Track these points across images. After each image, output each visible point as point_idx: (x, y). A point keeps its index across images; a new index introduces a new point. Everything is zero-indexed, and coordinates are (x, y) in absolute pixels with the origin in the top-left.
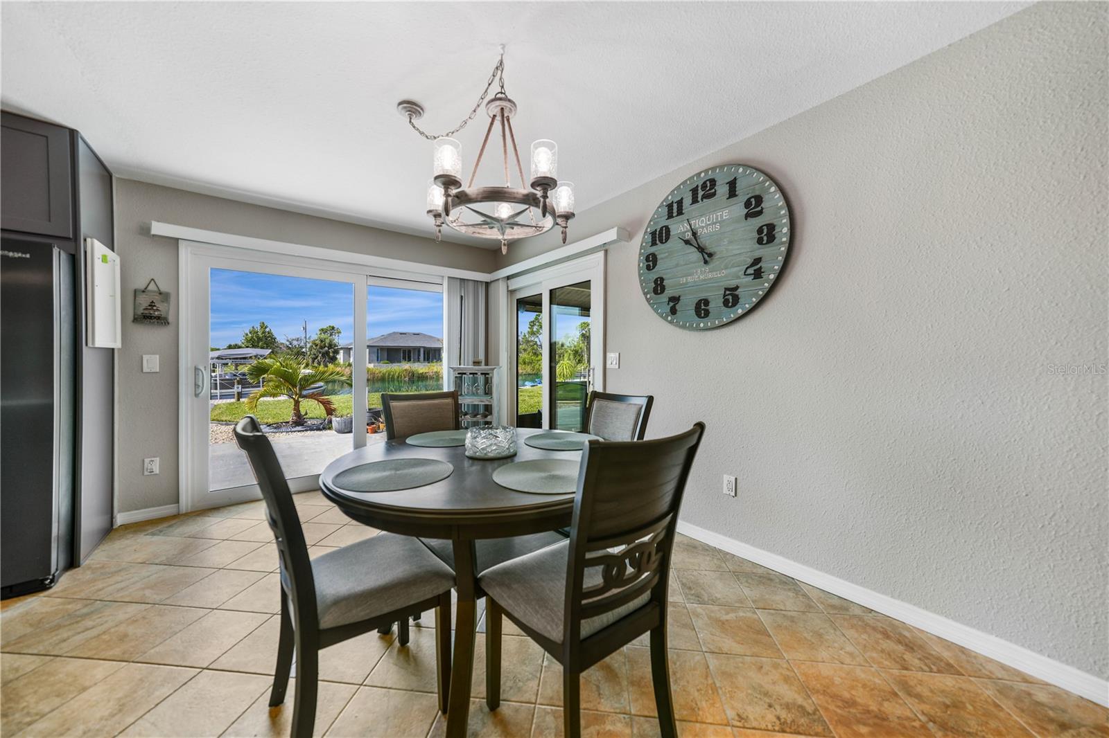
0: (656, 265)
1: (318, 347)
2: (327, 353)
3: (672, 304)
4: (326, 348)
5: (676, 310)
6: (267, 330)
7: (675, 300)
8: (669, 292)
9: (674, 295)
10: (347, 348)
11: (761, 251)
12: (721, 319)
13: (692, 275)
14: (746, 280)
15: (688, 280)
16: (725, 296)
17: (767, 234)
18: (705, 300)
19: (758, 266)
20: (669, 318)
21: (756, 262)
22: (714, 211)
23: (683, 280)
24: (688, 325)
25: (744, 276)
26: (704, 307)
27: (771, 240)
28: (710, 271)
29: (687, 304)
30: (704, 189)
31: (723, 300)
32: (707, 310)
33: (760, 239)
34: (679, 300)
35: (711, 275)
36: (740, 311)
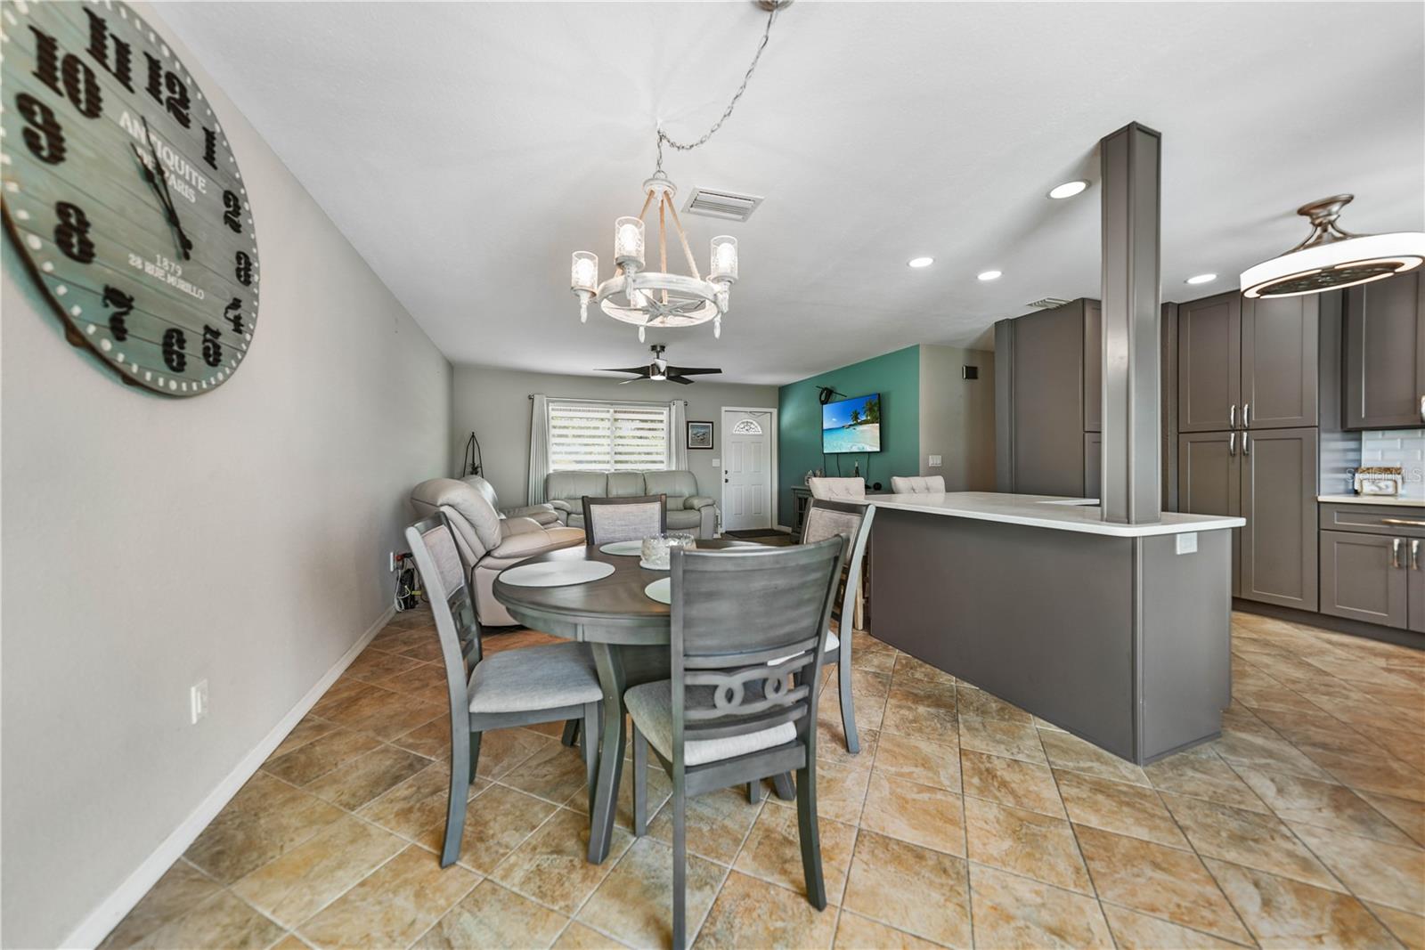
0: (58, 158)
3: (113, 308)
5: (123, 331)
7: (116, 298)
8: (105, 270)
9: (119, 288)
11: (239, 291)
12: (199, 382)
13: (153, 261)
14: (226, 327)
15: (149, 268)
16: (205, 341)
17: (244, 268)
18: (180, 333)
19: (237, 313)
20: (106, 345)
21: (236, 304)
22: (188, 159)
23: (136, 261)
24: (148, 376)
25: (223, 318)
26: (176, 348)
27: (247, 282)
28: (183, 277)
29: (147, 325)
30: (171, 88)
31: (201, 347)
32: (181, 357)
33: (238, 270)
34: (131, 308)
35: (185, 287)
36: (220, 376)
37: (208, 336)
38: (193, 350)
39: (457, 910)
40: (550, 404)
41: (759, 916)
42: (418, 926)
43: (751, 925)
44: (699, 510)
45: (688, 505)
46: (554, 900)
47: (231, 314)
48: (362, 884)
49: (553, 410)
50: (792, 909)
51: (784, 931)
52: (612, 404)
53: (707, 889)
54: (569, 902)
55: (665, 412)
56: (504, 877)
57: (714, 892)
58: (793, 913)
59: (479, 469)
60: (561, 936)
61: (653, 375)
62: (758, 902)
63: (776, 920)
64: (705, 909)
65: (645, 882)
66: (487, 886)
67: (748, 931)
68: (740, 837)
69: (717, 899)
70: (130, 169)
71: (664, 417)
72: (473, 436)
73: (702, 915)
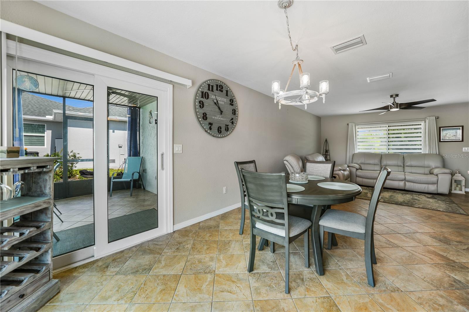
0: (203, 107)
3: (210, 126)
5: (211, 129)
7: (210, 124)
8: (209, 120)
9: (211, 122)
11: (233, 116)
12: (224, 135)
13: (216, 117)
14: (230, 124)
15: (215, 118)
16: (225, 127)
17: (234, 112)
18: (220, 127)
19: (232, 121)
20: (209, 131)
21: (232, 119)
22: (223, 97)
23: (213, 117)
24: (215, 135)
25: (229, 122)
26: (220, 129)
27: (235, 114)
28: (221, 117)
29: (215, 127)
30: (220, 87)
31: (225, 128)
32: (221, 131)
33: (233, 113)
34: (212, 125)
35: (221, 119)
36: (229, 133)
37: (226, 126)
38: (223, 129)
39: (235, 240)
40: (356, 126)
41: (272, 281)
42: (229, 238)
43: (269, 281)
44: (437, 175)
45: (431, 172)
46: (246, 249)
47: (231, 121)
48: (230, 229)
49: (358, 128)
50: (281, 287)
51: (273, 287)
52: (387, 123)
53: (270, 269)
54: (247, 251)
55: (422, 124)
56: (244, 241)
57: (270, 271)
58: (280, 288)
59: (328, 151)
60: (240, 254)
61: (391, 109)
62: (276, 280)
63: (275, 285)
64: (265, 271)
65: (262, 259)
66: (241, 241)
67: (267, 281)
68: (292, 269)
69: (269, 272)
70: (213, 103)
71: (422, 126)
72: (326, 140)
73: (263, 271)
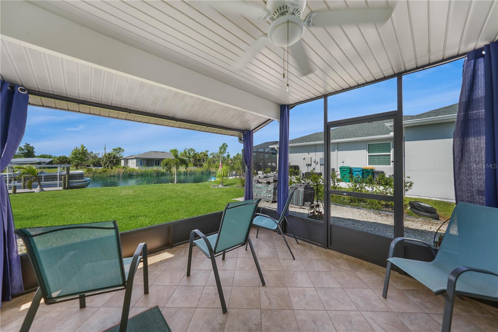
1: (107, 158)
2: (112, 161)
4: (112, 159)
6: (85, 149)
10: (126, 159)
